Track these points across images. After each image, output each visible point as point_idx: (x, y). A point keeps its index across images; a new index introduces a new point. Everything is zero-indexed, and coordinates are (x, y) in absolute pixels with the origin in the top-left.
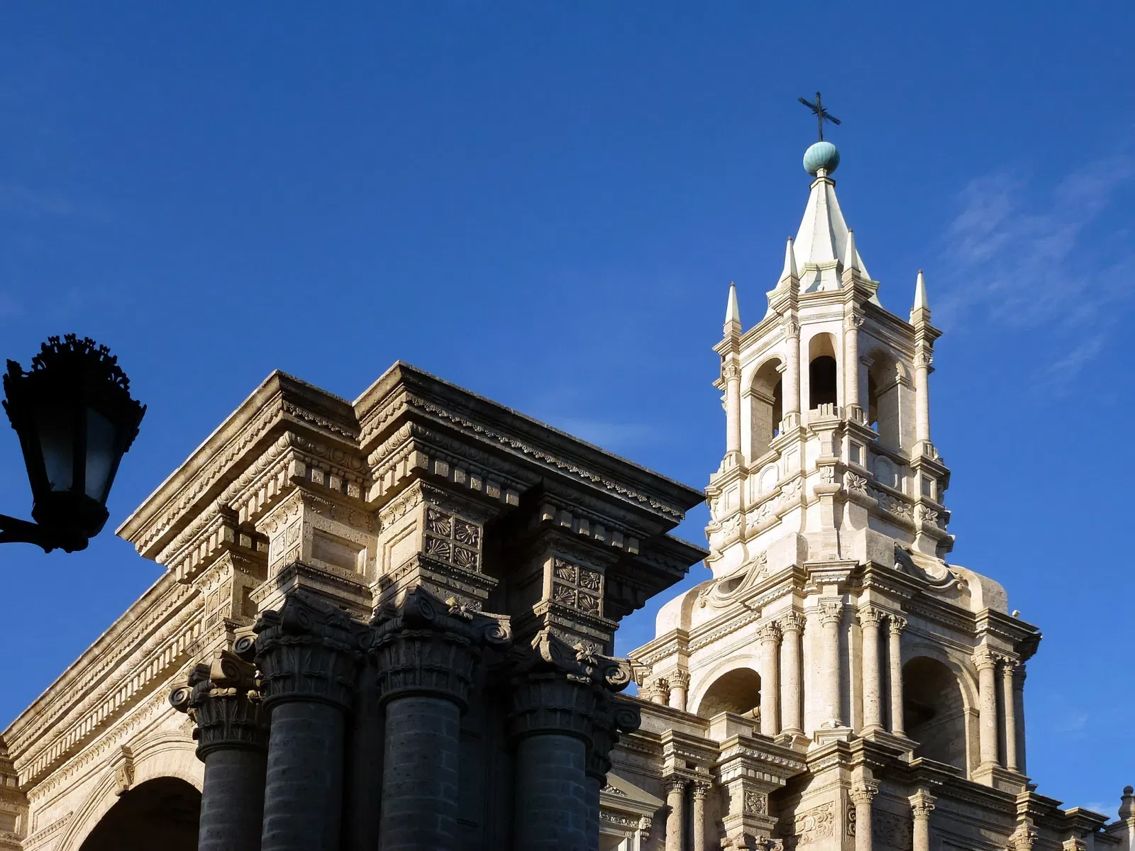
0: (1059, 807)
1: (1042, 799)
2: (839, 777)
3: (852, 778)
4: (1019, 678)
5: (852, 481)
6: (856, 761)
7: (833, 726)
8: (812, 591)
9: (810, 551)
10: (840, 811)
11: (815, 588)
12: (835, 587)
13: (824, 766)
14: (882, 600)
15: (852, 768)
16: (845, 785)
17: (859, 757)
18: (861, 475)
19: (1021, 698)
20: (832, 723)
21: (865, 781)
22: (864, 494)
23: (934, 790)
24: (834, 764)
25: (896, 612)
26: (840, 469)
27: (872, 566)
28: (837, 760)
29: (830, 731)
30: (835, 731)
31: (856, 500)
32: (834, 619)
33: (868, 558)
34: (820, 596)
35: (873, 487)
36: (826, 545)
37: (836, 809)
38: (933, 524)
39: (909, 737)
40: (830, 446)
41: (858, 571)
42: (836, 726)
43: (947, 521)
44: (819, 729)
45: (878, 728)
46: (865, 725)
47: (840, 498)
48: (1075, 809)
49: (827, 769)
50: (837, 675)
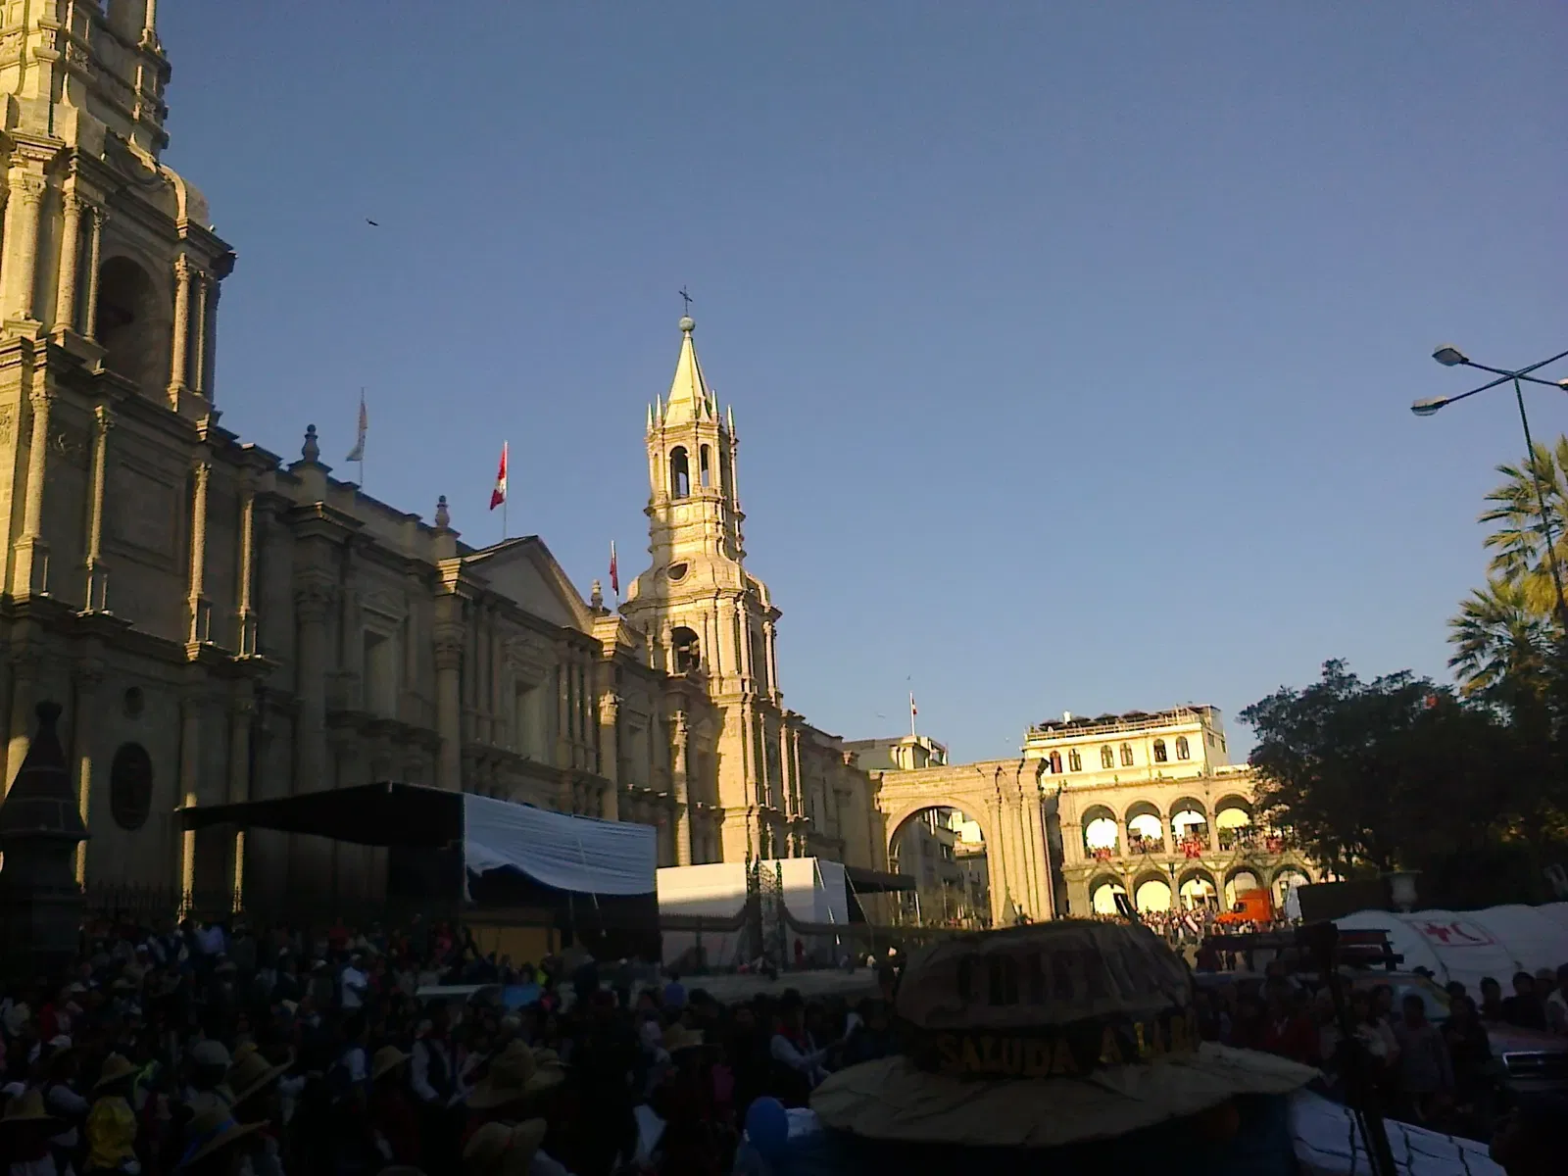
0: (237, 441)
1: (221, 430)
2: (20, 377)
3: (35, 380)
4: (213, 297)
5: (73, 52)
6: (40, 363)
7: (23, 318)
8: (17, 163)
9: (21, 118)
10: (18, 415)
11: (20, 161)
12: (41, 165)
13: (8, 362)
14: (87, 189)
15: (36, 369)
16: (26, 387)
17: (41, 359)
18: (83, 48)
19: (214, 316)
20: (22, 314)
21: (46, 387)
22: (85, 70)
23: (116, 406)
24: (16, 362)
25: (99, 206)
26: (61, 36)
27: (79, 151)
28: (20, 358)
29: (19, 323)
30: (24, 324)
31: (74, 73)
32: (36, 200)
33: (76, 142)
34: (25, 170)
35: (95, 63)
36: (38, 116)
37: (14, 413)
38: (151, 117)
39: (100, 344)
40: (54, 8)
41: (64, 153)
42: (27, 319)
43: (165, 116)
44: (9, 318)
45: (68, 328)
46: (57, 322)
47: (59, 68)
48: (251, 445)
49: (11, 366)
50: (32, 262)
